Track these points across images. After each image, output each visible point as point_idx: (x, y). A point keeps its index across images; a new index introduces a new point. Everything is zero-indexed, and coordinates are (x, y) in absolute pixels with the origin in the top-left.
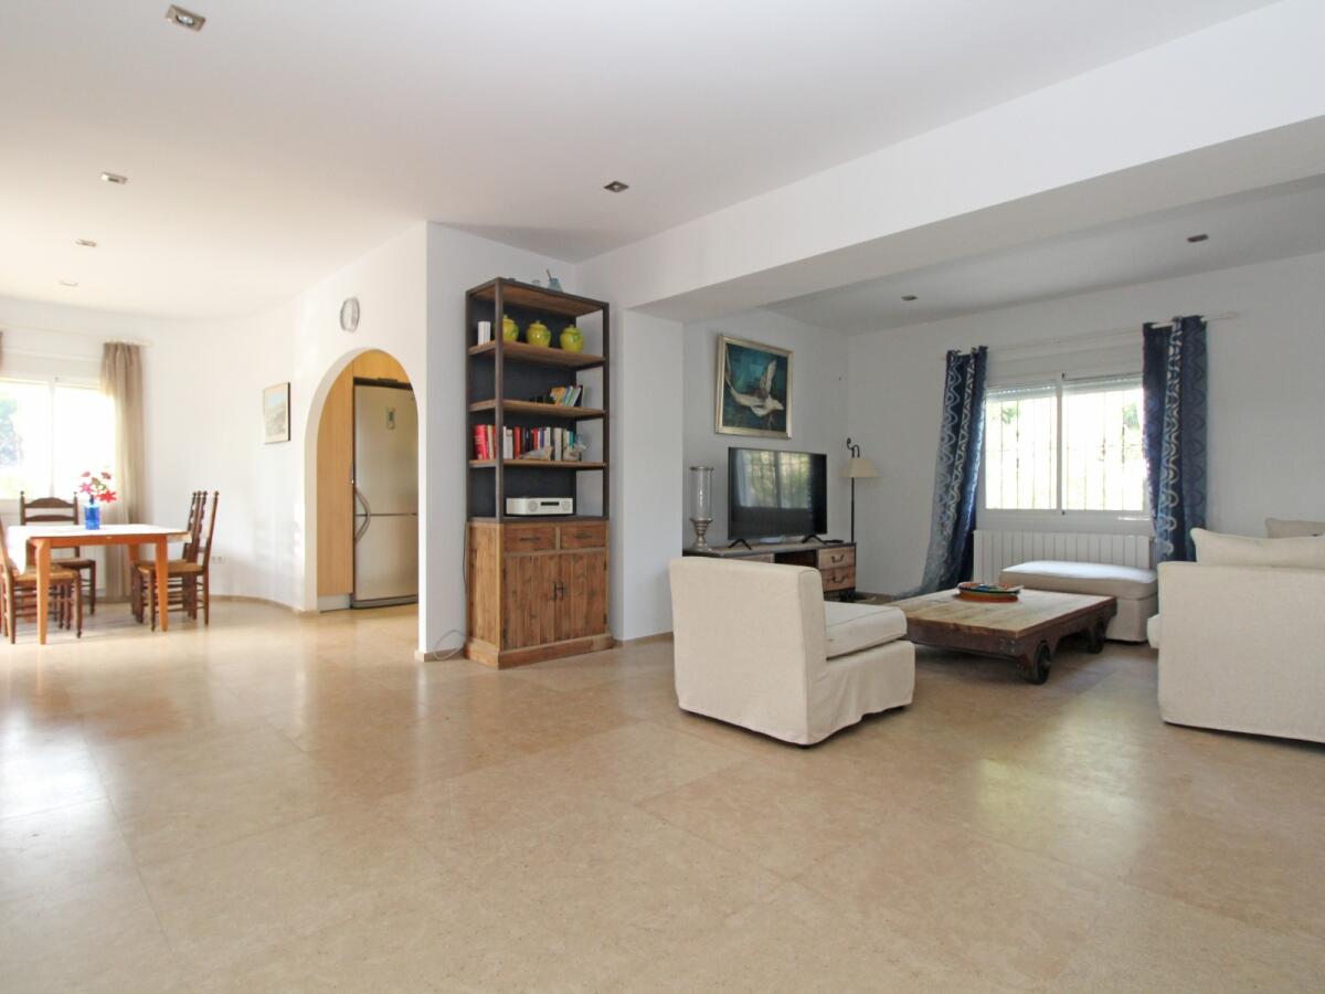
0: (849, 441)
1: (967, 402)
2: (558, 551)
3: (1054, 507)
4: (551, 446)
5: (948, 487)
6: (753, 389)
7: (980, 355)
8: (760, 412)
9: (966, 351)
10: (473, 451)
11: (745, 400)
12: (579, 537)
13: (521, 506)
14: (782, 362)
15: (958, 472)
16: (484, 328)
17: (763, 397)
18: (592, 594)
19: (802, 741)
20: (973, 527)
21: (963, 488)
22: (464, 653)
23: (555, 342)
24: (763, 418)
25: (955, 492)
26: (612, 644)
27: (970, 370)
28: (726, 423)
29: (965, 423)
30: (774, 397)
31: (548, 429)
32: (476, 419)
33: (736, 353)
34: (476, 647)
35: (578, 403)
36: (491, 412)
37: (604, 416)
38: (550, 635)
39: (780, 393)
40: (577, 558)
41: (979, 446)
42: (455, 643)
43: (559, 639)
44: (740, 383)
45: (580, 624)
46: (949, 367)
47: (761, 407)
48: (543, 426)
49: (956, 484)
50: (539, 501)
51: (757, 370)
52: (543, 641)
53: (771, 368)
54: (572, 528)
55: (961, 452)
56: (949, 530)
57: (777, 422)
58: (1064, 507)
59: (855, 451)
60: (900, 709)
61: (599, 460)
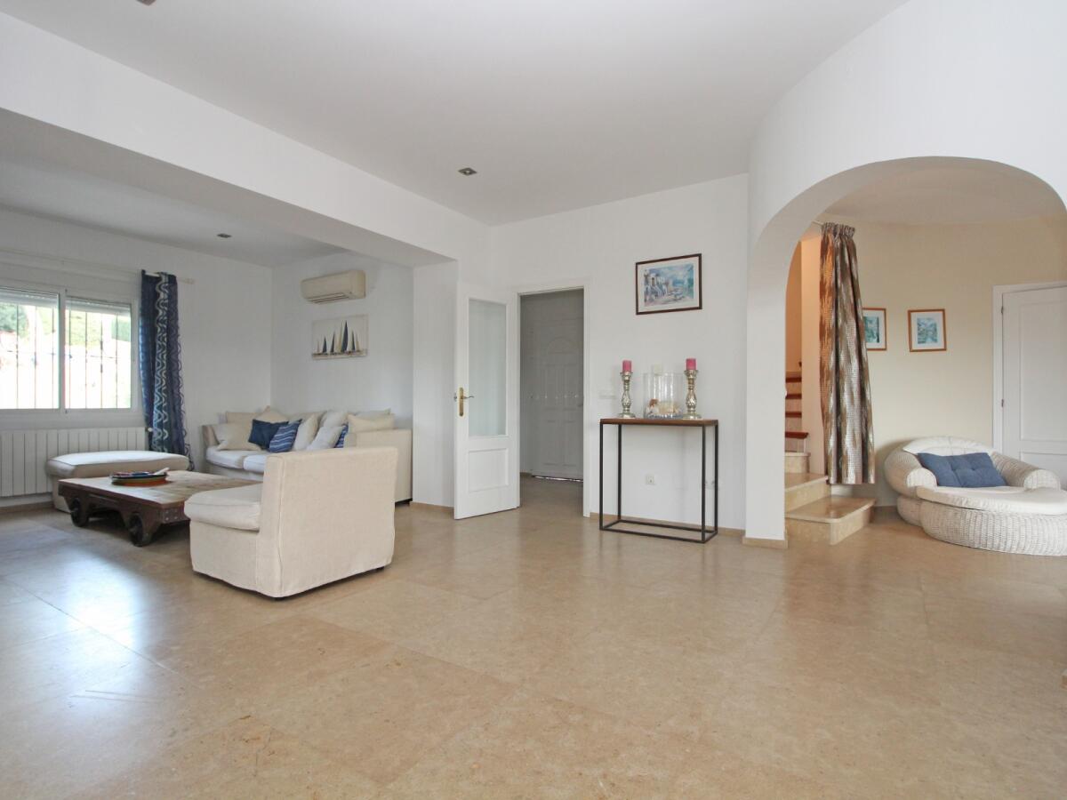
3: (56, 406)
58: (67, 407)
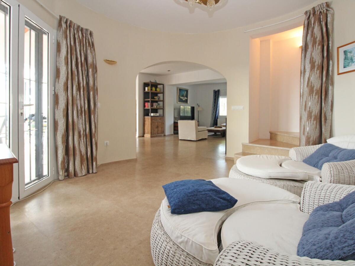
0: (198, 104)
1: (217, 98)
2: (157, 121)
4: (155, 105)
5: (214, 112)
6: (183, 96)
7: (219, 91)
8: (184, 100)
9: (216, 90)
10: (144, 106)
11: (182, 98)
12: (160, 119)
13: (152, 114)
14: (187, 91)
15: (215, 110)
16: (146, 88)
17: (184, 97)
18: (162, 128)
19: (195, 140)
20: (218, 118)
21: (216, 112)
22: (143, 136)
23: (156, 90)
24: (185, 100)
25: (215, 113)
26: (165, 135)
27: (217, 93)
28: (179, 101)
29: (216, 102)
30: (186, 97)
31: (155, 103)
32: (145, 102)
33: (181, 90)
34: (146, 135)
35: (158, 99)
36: (149, 101)
37: (163, 101)
38: (156, 133)
39: (187, 96)
40: (160, 122)
41: (218, 106)
42: (142, 135)
43: (157, 134)
44: (181, 95)
45: (160, 132)
46: (214, 93)
47: (184, 99)
48: (154, 103)
49: (215, 111)
50: (155, 114)
51: (183, 93)
52: (156, 134)
53: (185, 92)
54: (159, 118)
55: (216, 106)
56: (214, 119)
57: (186, 101)
59: (199, 106)
60: (206, 139)
61: (162, 108)
